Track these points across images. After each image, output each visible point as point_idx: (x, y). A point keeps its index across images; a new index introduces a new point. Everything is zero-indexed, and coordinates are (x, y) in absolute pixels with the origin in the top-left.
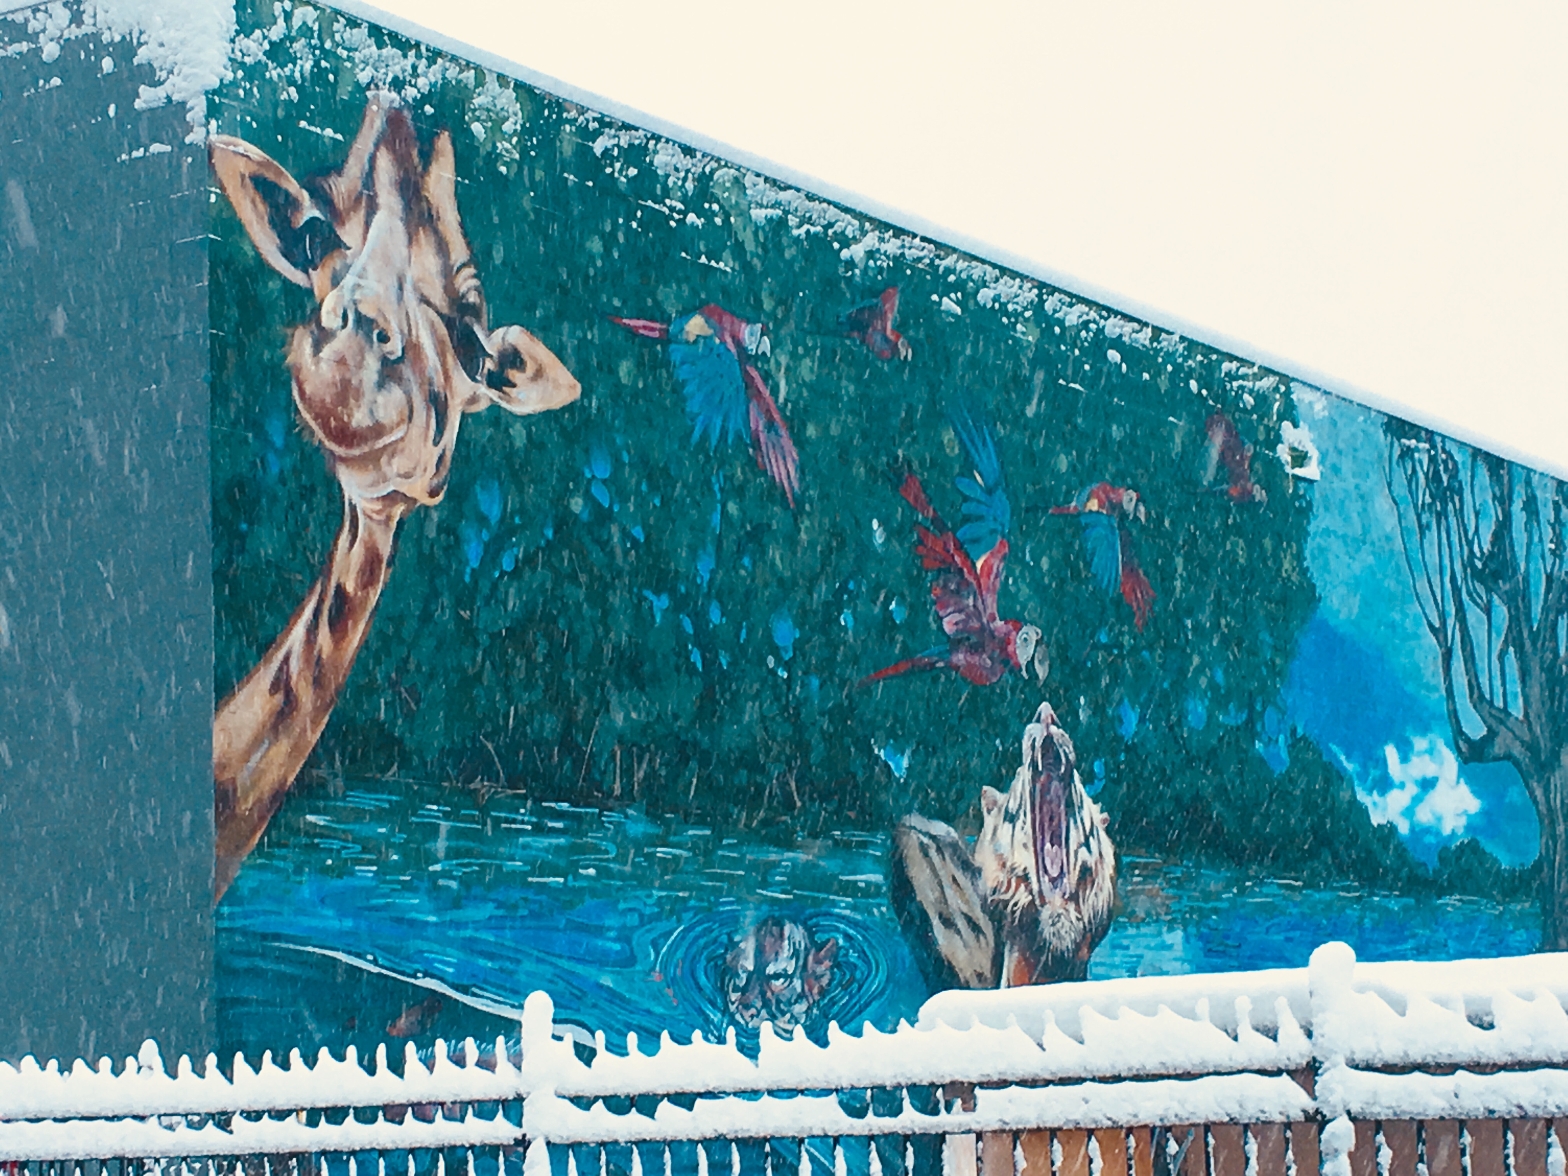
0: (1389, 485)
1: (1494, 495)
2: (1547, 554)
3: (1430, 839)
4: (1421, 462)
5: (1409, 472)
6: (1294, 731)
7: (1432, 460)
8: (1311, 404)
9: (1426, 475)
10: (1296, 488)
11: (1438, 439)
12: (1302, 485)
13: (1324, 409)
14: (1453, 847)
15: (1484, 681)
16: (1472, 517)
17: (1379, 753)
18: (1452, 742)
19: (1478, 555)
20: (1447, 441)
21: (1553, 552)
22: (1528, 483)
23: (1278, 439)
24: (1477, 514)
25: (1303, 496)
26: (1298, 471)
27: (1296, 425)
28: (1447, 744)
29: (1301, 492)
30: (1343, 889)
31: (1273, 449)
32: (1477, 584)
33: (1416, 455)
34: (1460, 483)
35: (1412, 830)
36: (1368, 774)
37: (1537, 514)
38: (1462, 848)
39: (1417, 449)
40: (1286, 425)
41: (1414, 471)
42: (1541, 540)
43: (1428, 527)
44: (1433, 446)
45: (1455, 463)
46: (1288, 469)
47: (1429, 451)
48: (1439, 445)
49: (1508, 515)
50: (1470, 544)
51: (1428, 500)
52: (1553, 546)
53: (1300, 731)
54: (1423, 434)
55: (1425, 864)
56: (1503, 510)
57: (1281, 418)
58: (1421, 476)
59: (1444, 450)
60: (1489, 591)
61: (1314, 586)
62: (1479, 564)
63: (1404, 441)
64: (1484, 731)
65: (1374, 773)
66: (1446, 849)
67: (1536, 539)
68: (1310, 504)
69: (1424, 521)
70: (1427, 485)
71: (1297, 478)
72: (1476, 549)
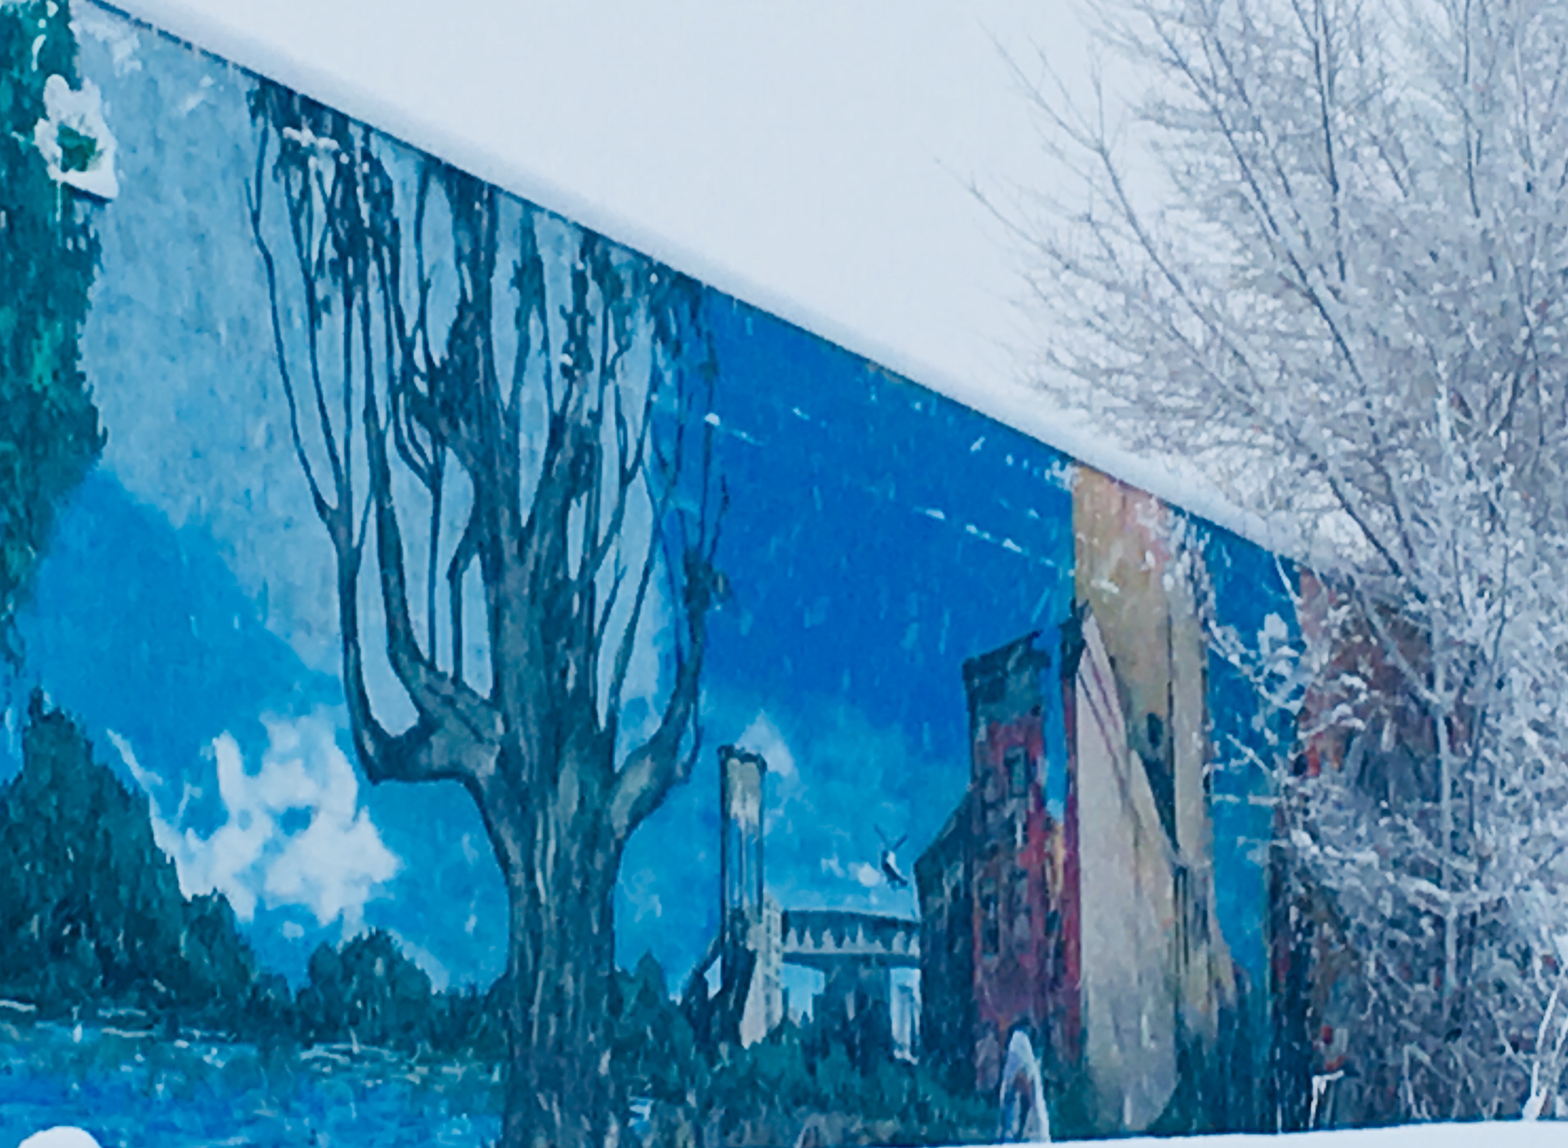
0: (256, 217)
1: (459, 250)
2: (556, 373)
3: (292, 930)
4: (319, 176)
5: (296, 194)
6: (36, 703)
7: (344, 174)
8: (106, 45)
9: (329, 203)
10: (68, 210)
11: (356, 132)
12: (81, 207)
13: (135, 55)
14: (339, 947)
15: (418, 618)
16: (415, 294)
17: (204, 752)
18: (350, 737)
19: (422, 367)
20: (373, 139)
21: (566, 371)
22: (527, 233)
23: (40, 110)
24: (424, 287)
25: (84, 228)
26: (74, 178)
27: (75, 85)
28: (339, 741)
29: (79, 220)
30: (116, 1022)
31: (27, 128)
32: (415, 424)
33: (312, 162)
34: (395, 225)
35: (260, 910)
36: (179, 796)
37: (541, 292)
38: (357, 948)
39: (312, 150)
40: (56, 82)
41: (306, 193)
42: (546, 345)
43: (327, 304)
44: (346, 144)
45: (387, 182)
46: (55, 173)
47: (336, 155)
48: (359, 143)
49: (484, 292)
50: (408, 347)
51: (330, 253)
52: (568, 360)
53: (49, 704)
54: (328, 120)
55: (282, 979)
56: (476, 284)
57: (46, 70)
58: (319, 206)
59: (367, 155)
60: (438, 440)
61: (94, 411)
62: (422, 387)
63: (288, 131)
64: (412, 719)
65: (191, 791)
66: (326, 948)
67: (536, 343)
68: (94, 245)
69: (320, 295)
70: (330, 222)
71: (72, 191)
72: (418, 355)
